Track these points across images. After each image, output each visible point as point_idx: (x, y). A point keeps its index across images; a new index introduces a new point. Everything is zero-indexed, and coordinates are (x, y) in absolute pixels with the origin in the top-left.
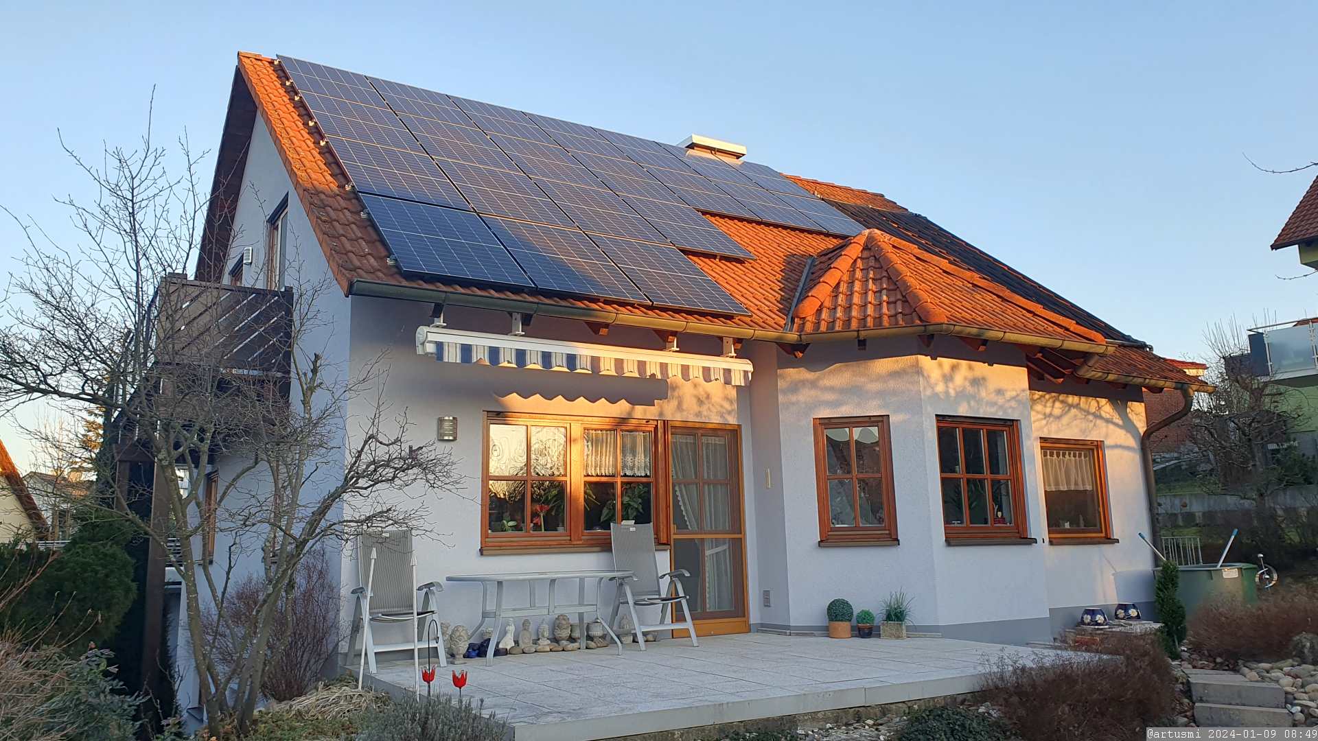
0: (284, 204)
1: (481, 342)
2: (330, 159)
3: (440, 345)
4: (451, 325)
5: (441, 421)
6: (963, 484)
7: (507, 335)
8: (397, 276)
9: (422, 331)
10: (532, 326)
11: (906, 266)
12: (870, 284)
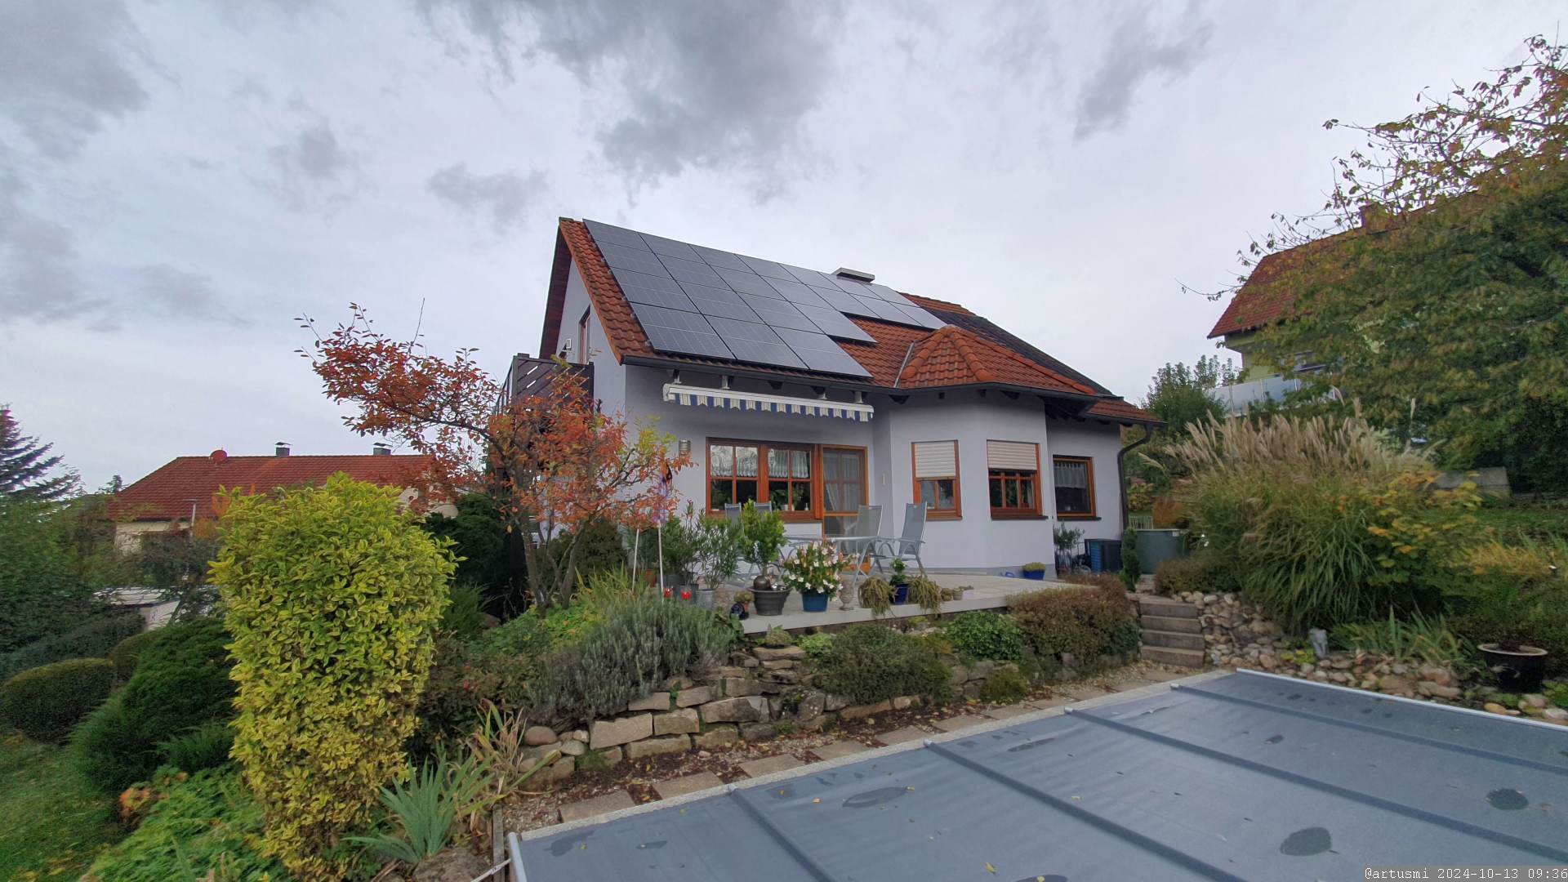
0: (588, 313)
1: (703, 393)
2: (612, 282)
3: (677, 395)
4: (685, 383)
5: (680, 443)
6: (1003, 482)
7: (718, 388)
8: (651, 353)
9: (666, 386)
10: (734, 385)
11: (971, 347)
12: (947, 359)
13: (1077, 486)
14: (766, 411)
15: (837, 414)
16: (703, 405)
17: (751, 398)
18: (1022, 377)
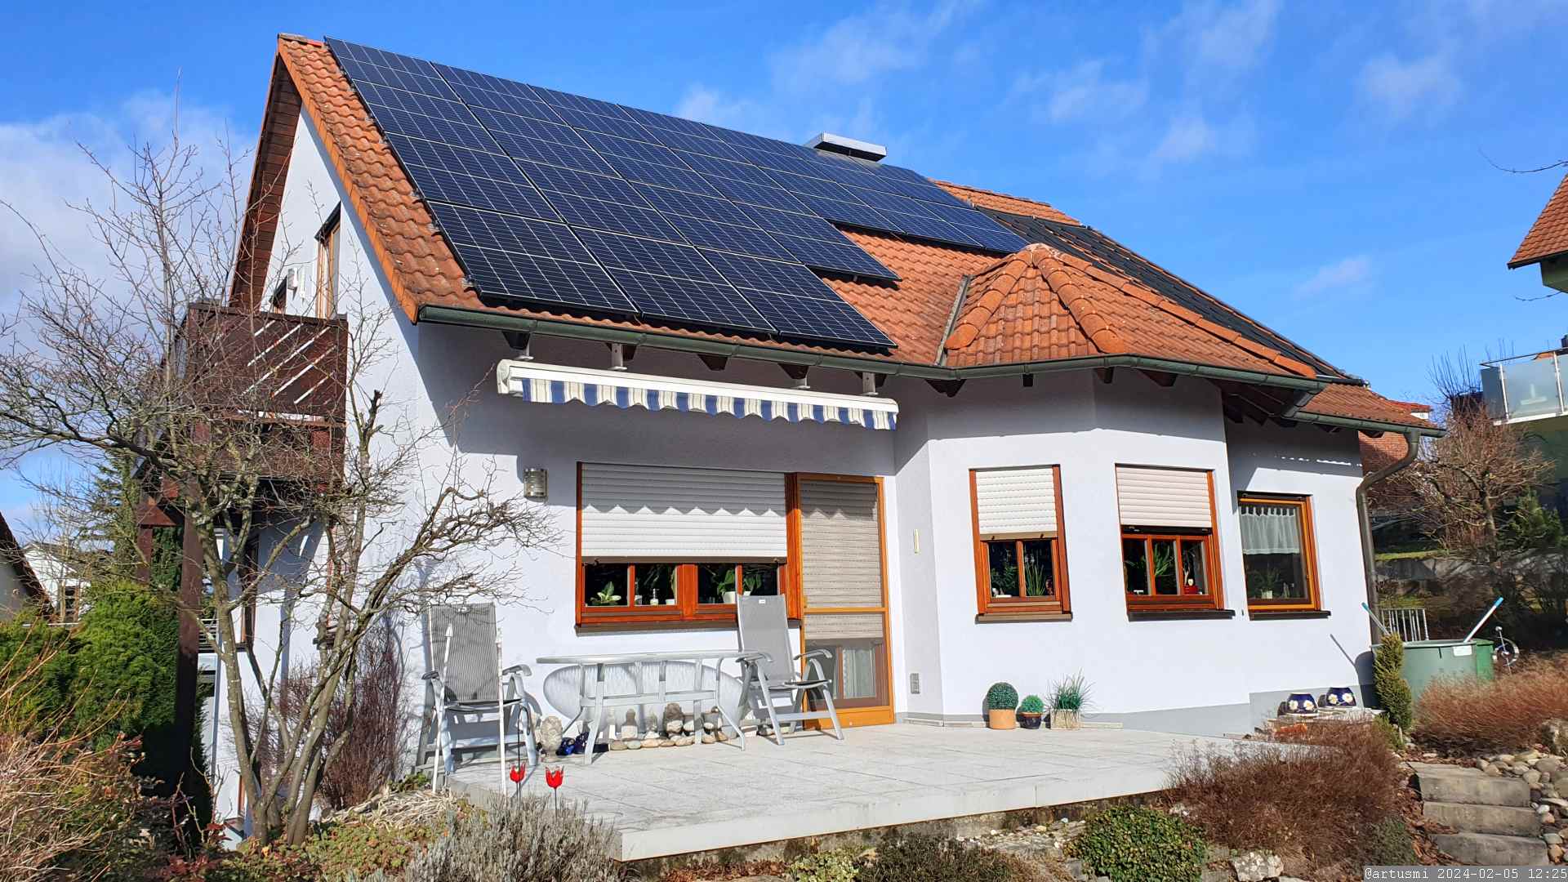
0: (335, 218)
1: (575, 380)
2: (392, 160)
3: (526, 382)
4: (540, 358)
5: (527, 473)
6: (1148, 549)
7: (605, 368)
9: (506, 367)
10: (635, 359)
11: (1079, 286)
12: (1036, 309)
13: (1286, 551)
14: (697, 414)
15: (831, 415)
16: (575, 401)
17: (668, 388)
18: (1180, 345)
